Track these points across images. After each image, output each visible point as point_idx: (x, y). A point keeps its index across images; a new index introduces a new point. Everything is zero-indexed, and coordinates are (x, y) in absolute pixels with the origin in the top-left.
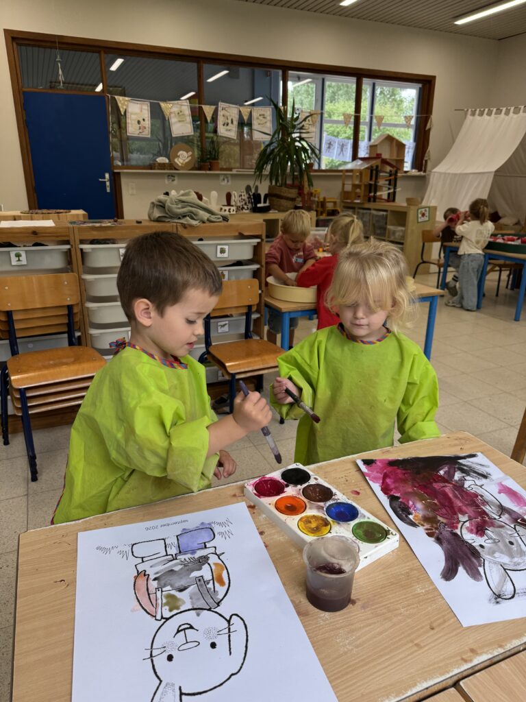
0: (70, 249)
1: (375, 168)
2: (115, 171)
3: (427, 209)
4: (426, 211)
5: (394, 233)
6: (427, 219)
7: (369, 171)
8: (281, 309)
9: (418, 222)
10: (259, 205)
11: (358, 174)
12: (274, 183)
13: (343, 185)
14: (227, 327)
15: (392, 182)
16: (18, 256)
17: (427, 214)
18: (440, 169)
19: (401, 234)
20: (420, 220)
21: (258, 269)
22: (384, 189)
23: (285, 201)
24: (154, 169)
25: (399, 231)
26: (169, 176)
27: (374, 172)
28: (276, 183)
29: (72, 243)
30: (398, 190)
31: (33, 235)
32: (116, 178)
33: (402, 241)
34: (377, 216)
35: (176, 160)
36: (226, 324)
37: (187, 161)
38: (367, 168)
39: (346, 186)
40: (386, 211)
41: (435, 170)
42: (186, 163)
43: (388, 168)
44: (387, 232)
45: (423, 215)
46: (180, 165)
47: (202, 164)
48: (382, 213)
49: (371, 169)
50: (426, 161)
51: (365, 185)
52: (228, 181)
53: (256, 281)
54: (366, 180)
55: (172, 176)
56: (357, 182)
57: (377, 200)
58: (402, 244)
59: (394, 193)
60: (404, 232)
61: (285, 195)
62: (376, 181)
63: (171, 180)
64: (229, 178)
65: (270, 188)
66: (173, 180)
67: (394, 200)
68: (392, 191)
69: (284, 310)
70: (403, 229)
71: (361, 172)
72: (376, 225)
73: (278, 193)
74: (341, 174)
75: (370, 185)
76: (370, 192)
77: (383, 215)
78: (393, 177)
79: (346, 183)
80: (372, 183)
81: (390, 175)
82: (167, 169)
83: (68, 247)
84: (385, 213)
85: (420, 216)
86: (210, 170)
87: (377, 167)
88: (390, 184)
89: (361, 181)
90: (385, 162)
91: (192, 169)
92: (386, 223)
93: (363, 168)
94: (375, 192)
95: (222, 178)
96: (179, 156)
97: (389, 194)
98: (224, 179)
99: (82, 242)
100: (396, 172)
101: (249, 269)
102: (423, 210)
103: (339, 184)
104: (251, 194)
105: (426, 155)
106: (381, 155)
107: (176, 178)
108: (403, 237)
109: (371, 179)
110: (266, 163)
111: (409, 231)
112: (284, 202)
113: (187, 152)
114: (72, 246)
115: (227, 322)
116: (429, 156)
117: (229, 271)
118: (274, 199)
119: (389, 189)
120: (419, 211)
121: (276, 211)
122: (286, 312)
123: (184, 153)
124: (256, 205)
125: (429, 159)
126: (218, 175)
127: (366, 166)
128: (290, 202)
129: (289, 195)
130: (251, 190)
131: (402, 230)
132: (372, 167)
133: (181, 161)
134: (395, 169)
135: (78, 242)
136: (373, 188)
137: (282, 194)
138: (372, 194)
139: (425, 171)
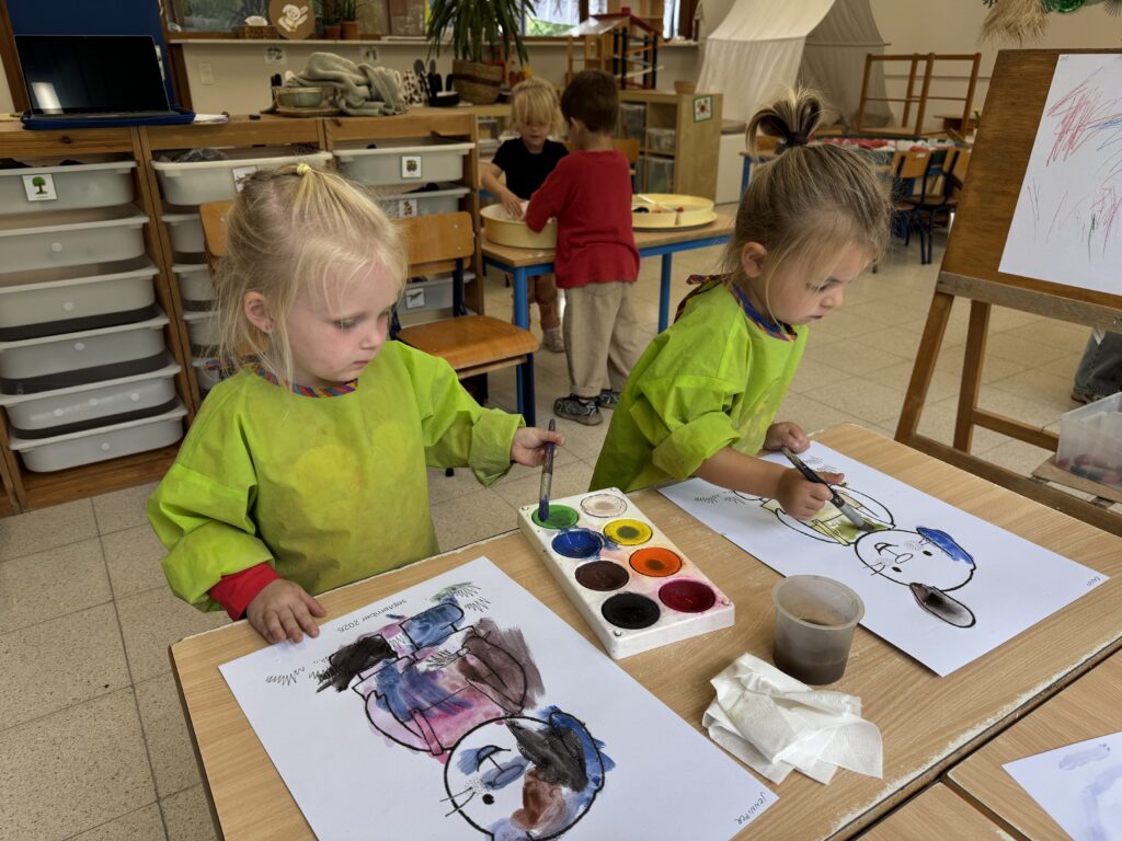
0: (133, 170)
1: (621, 31)
2: (173, 41)
3: (709, 99)
4: (706, 101)
5: (658, 139)
6: (707, 115)
7: (612, 37)
8: (512, 262)
9: (695, 121)
10: (439, 94)
11: (593, 44)
12: (460, 58)
13: (571, 61)
14: (421, 298)
15: (650, 56)
16: (39, 183)
17: (708, 107)
18: (721, 34)
19: (669, 141)
20: (698, 118)
21: (467, 195)
22: (637, 67)
23: (483, 86)
24: (244, 38)
25: (666, 136)
26: (270, 50)
27: (620, 39)
28: (464, 57)
29: (138, 156)
30: (659, 68)
31: (62, 145)
32: (174, 54)
33: (671, 154)
34: (628, 112)
35: (281, 21)
36: (419, 294)
37: (300, 22)
38: (608, 32)
39: (574, 63)
40: (644, 103)
41: (712, 36)
42: (299, 26)
43: (640, 33)
44: (647, 137)
45: (703, 109)
46: (289, 29)
47: (327, 27)
48: (637, 107)
49: (615, 33)
50: (697, 22)
51: (607, 62)
52: (375, 58)
53: (466, 216)
54: (608, 52)
55: (276, 50)
56: (593, 56)
57: (628, 86)
58: (672, 157)
59: (654, 73)
60: (675, 138)
61: (483, 76)
62: (624, 55)
63: (274, 58)
64: (378, 53)
65: (455, 64)
66: (279, 58)
67: (653, 86)
68: (649, 70)
69: (517, 265)
70: (673, 132)
71: (598, 40)
72: (629, 127)
73: (470, 72)
74: (566, 43)
75: (616, 61)
76: (616, 72)
77: (639, 110)
78: (650, 47)
79: (575, 57)
80: (619, 56)
81: (646, 45)
82: (268, 38)
83: (131, 164)
84: (642, 107)
85: (698, 110)
86: (342, 38)
87: (625, 30)
88: (646, 59)
89: (599, 54)
90: (635, 21)
91: (310, 38)
92: (645, 125)
93: (601, 32)
94: (624, 73)
95: (363, 51)
96: (285, 15)
97: (645, 76)
98: (368, 54)
99: (158, 155)
100: (655, 38)
101: (452, 196)
102: (702, 101)
103: (564, 60)
104: (425, 75)
105: (697, 11)
106: (628, 9)
107: (283, 54)
108: (674, 146)
109: (616, 51)
110: (444, 23)
111: (682, 136)
112: (482, 89)
113: (300, 8)
114: (138, 162)
115: (421, 290)
116: (702, 13)
117: (418, 200)
118: (464, 83)
119: (645, 67)
120: (696, 102)
121: (470, 104)
122: (520, 268)
123: (295, 9)
124: (434, 94)
125: (702, 18)
126: (357, 47)
127: (607, 29)
128: (492, 88)
129: (489, 77)
130: (423, 68)
131: (671, 135)
132: (616, 30)
133: (291, 23)
134: (653, 33)
135: (149, 156)
136: (621, 66)
137: (477, 74)
138: (619, 76)
139: (696, 39)
